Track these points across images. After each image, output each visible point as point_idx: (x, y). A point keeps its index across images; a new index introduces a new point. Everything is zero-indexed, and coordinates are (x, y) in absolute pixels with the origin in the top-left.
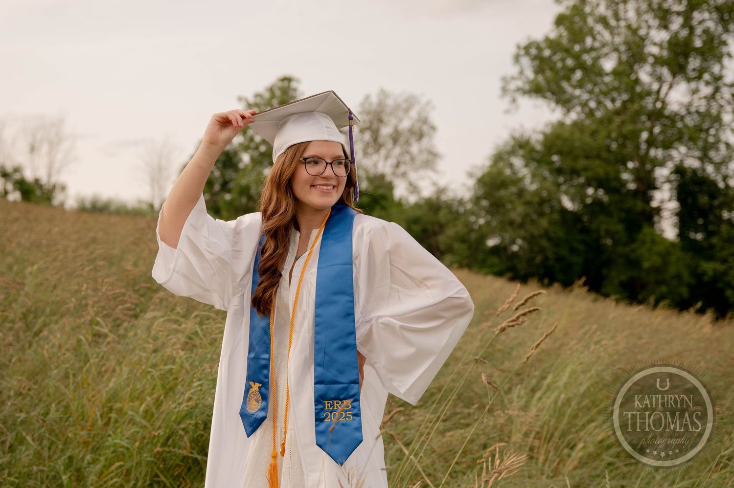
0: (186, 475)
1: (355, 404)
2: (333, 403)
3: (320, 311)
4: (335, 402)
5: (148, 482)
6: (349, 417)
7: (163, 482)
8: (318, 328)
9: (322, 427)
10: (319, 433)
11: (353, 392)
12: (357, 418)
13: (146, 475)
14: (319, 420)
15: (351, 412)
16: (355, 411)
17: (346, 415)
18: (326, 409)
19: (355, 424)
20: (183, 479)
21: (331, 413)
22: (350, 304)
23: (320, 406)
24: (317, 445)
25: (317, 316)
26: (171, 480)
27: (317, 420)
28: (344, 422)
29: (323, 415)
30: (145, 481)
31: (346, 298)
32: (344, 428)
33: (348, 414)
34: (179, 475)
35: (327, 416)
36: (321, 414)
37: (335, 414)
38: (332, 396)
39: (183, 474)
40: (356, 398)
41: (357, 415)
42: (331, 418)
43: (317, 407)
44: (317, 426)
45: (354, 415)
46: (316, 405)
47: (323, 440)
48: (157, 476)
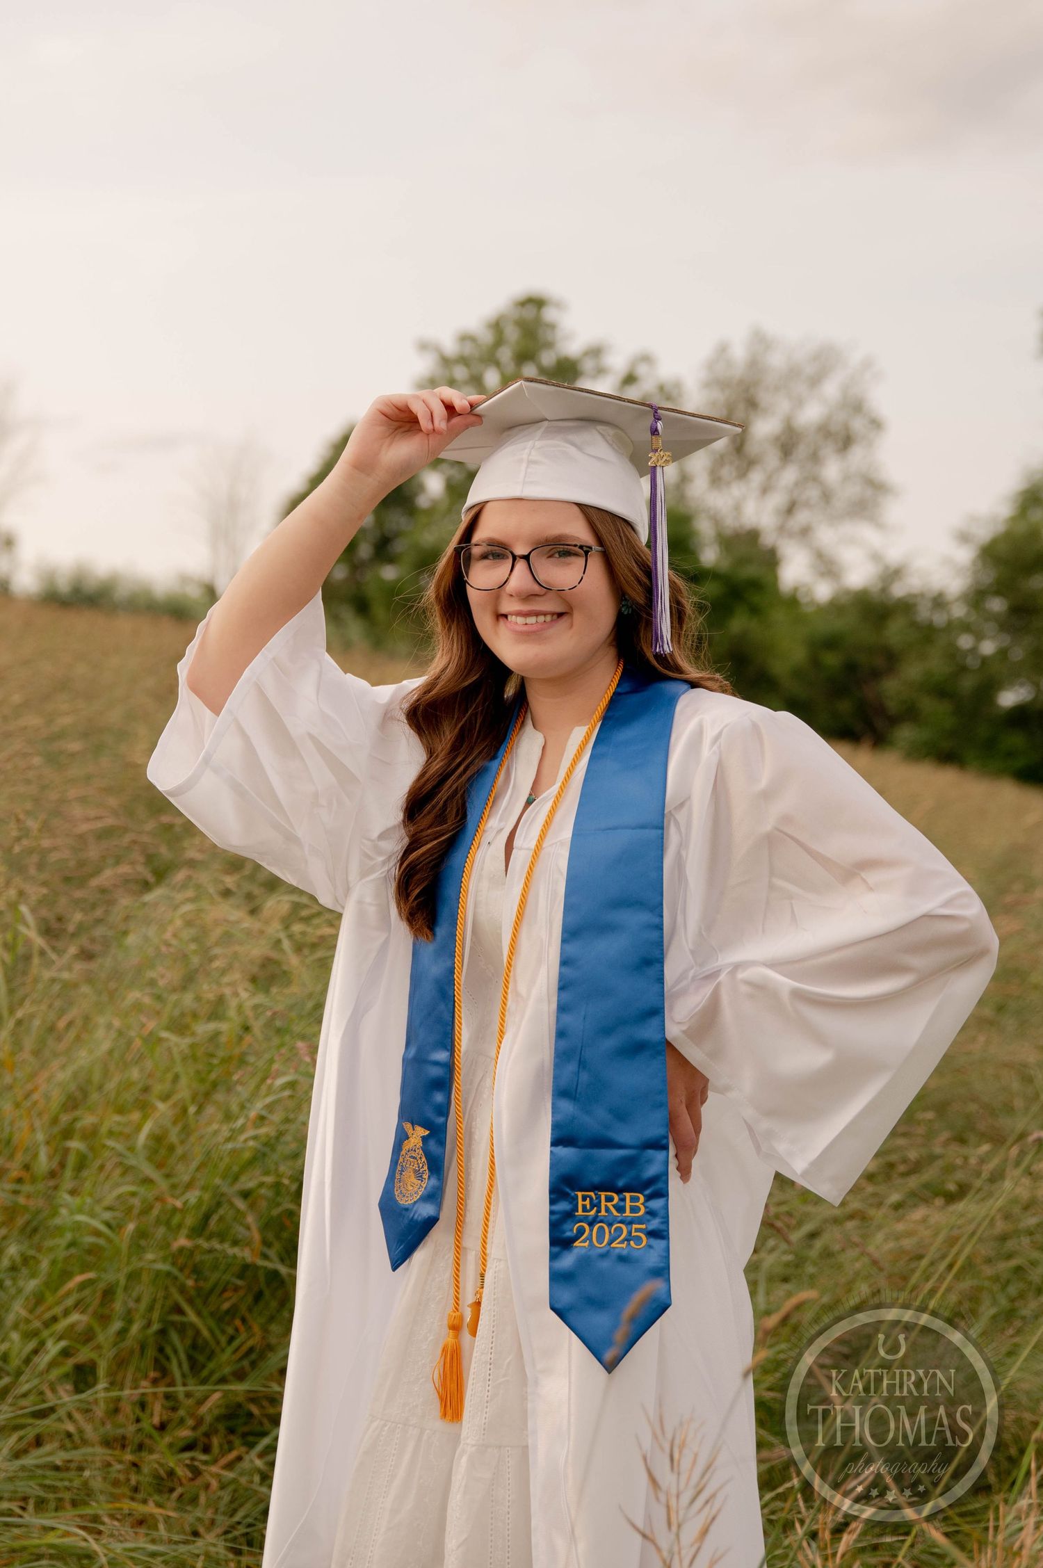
0: (250, 1310)
1: (656, 1204)
2: (599, 1198)
3: (572, 949)
4: (603, 1195)
5: (156, 1327)
6: (638, 1240)
7: (192, 1325)
8: (567, 996)
9: (568, 1261)
10: (557, 1278)
11: (651, 1171)
12: (658, 1244)
13: (151, 1308)
14: (560, 1242)
15: (643, 1226)
16: (654, 1224)
17: (630, 1233)
18: (580, 1212)
19: (653, 1260)
20: (244, 1320)
21: (591, 1224)
22: (654, 935)
23: (563, 1206)
24: (553, 1308)
25: (565, 962)
26: (212, 1323)
27: (554, 1241)
28: (625, 1253)
29: (571, 1229)
30: (149, 1325)
31: (645, 917)
32: (621, 1269)
33: (637, 1230)
34: (232, 1312)
35: (581, 1232)
36: (566, 1226)
37: (601, 1228)
38: (596, 1179)
39: (243, 1309)
40: (656, 1189)
41: (660, 1234)
42: (590, 1238)
43: (556, 1208)
44: (553, 1257)
45: (652, 1234)
46: (552, 1202)
47: (567, 1296)
48: (179, 1310)
